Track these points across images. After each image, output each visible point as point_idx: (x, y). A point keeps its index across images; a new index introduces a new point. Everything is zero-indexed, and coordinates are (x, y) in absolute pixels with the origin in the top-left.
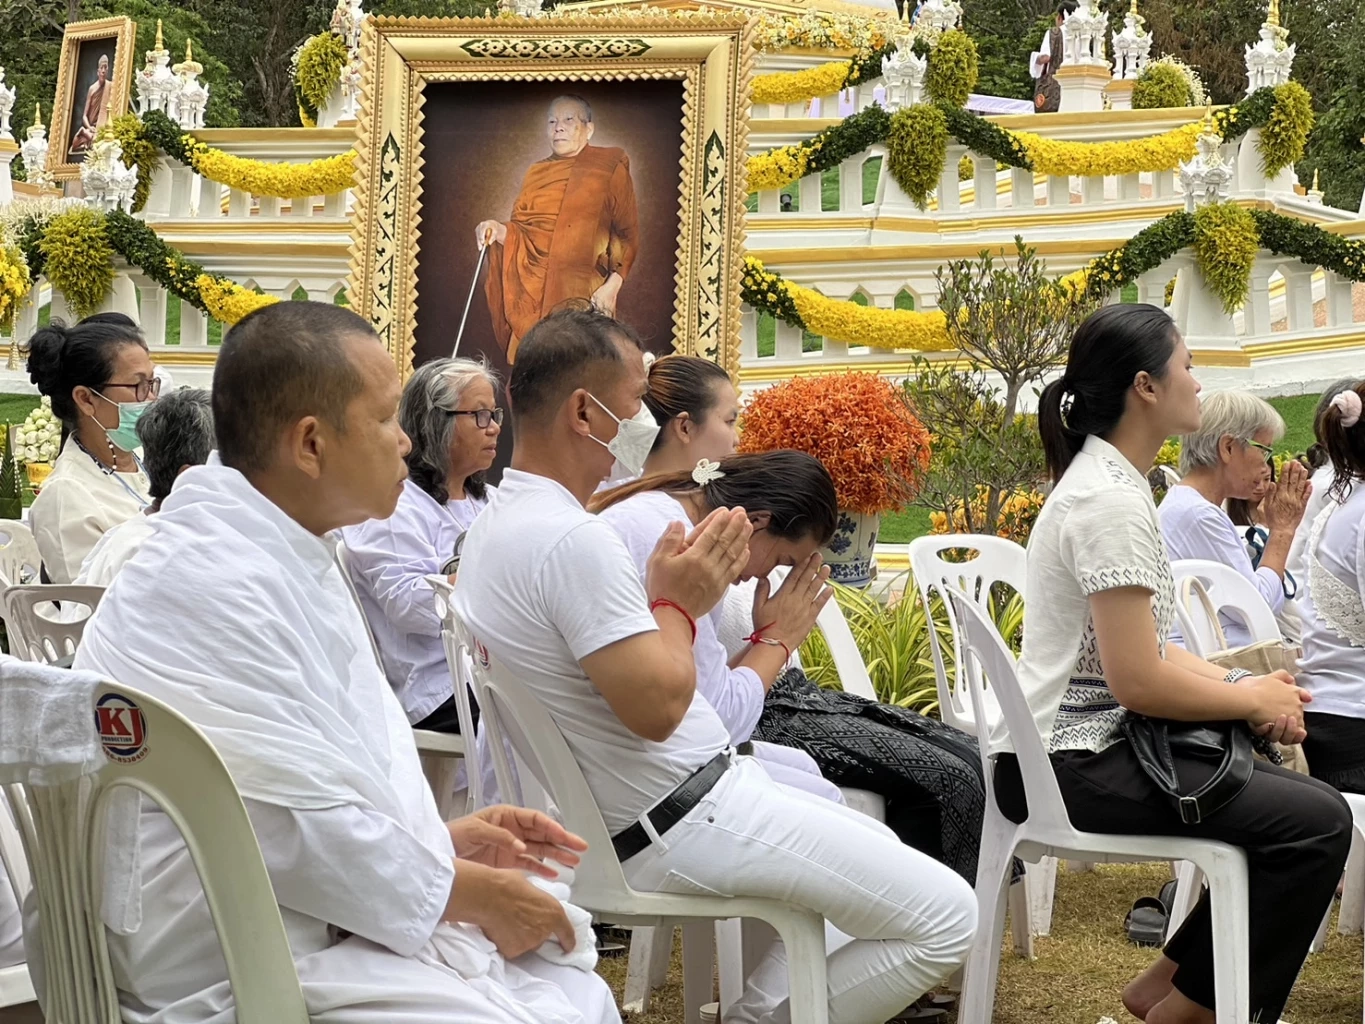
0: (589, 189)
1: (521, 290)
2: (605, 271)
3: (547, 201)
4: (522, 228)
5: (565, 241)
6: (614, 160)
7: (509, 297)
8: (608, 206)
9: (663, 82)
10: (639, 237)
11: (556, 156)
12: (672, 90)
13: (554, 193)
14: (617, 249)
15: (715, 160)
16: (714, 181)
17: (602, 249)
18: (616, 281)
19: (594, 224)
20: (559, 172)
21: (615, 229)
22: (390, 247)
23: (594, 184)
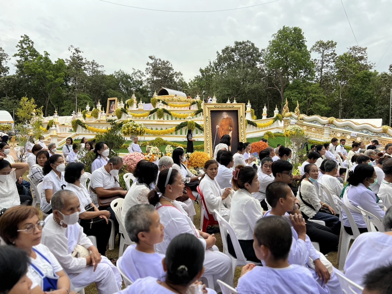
0: (228, 122)
1: (221, 133)
2: (230, 131)
3: (223, 123)
4: (221, 126)
5: (226, 127)
6: (230, 119)
7: (220, 134)
8: (230, 124)
9: (236, 110)
10: (233, 127)
11: (224, 118)
12: (237, 111)
13: (224, 122)
14: (231, 128)
15: (242, 119)
16: (242, 121)
17: (230, 128)
18: (231, 132)
19: (228, 126)
20: (224, 120)
21: (231, 126)
22: (208, 128)
23: (228, 121)
